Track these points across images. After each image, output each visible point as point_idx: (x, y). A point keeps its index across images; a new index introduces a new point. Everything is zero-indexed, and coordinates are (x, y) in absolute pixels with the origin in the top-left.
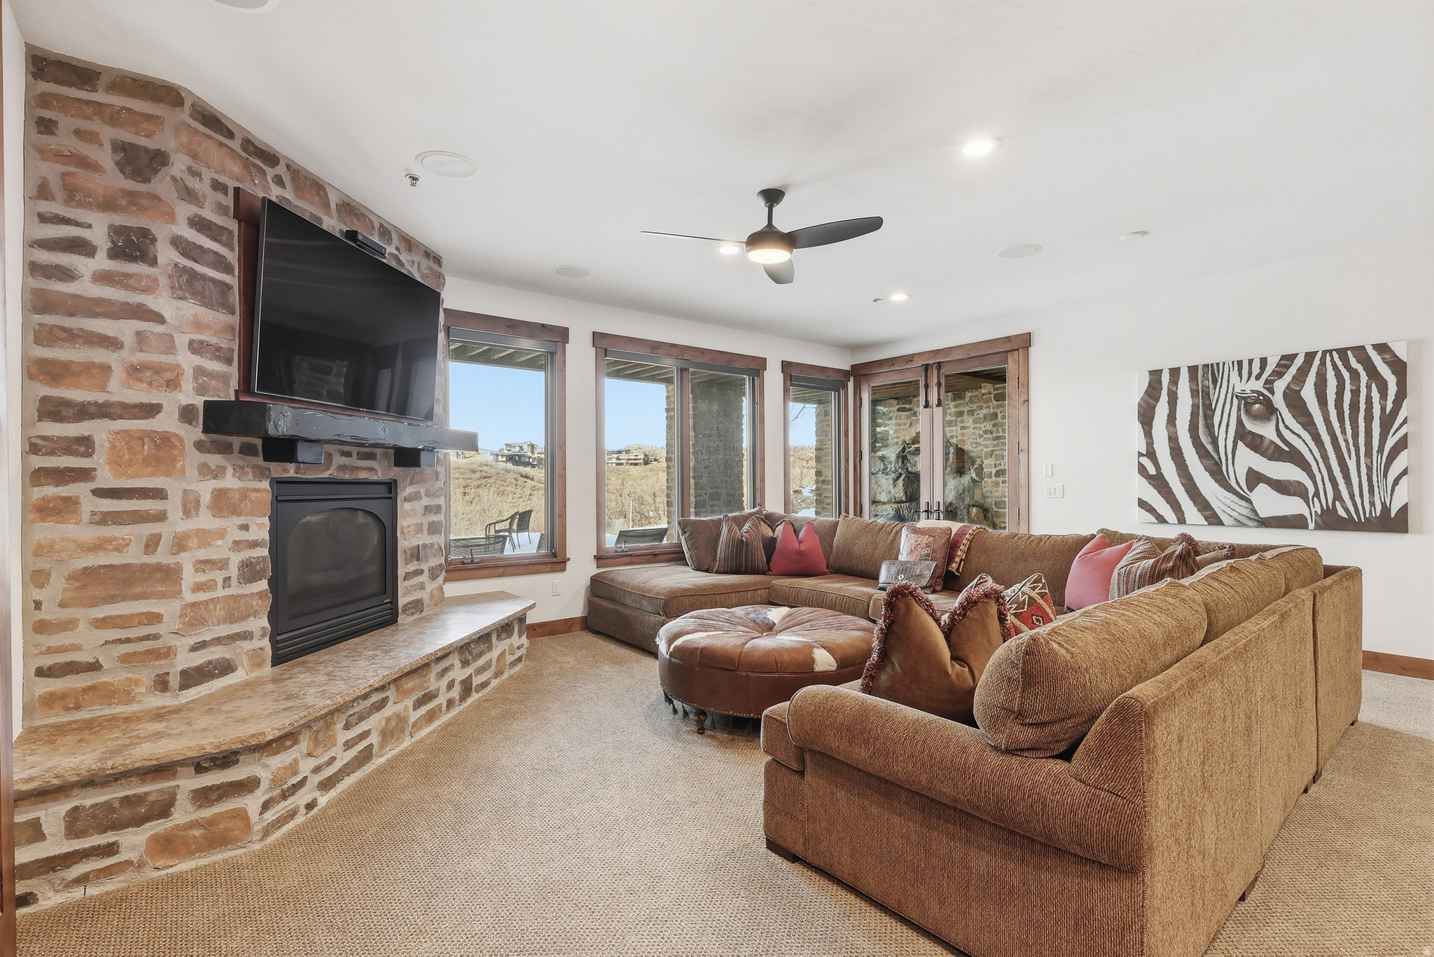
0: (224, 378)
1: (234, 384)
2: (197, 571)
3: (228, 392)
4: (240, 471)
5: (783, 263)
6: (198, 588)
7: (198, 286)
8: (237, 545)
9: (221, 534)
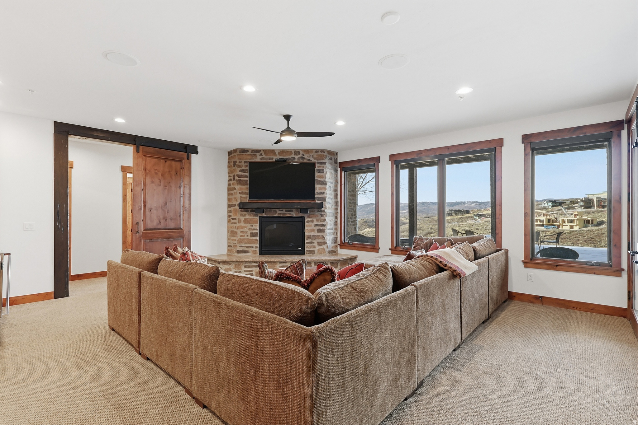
0: (246, 198)
1: (248, 199)
2: (241, 233)
3: (246, 200)
4: (250, 215)
5: (290, 141)
6: (241, 236)
7: (241, 182)
8: (249, 229)
9: (246, 227)
